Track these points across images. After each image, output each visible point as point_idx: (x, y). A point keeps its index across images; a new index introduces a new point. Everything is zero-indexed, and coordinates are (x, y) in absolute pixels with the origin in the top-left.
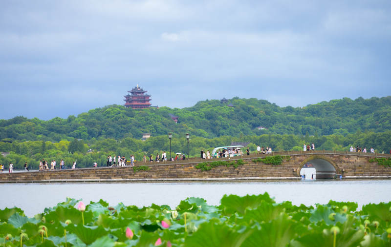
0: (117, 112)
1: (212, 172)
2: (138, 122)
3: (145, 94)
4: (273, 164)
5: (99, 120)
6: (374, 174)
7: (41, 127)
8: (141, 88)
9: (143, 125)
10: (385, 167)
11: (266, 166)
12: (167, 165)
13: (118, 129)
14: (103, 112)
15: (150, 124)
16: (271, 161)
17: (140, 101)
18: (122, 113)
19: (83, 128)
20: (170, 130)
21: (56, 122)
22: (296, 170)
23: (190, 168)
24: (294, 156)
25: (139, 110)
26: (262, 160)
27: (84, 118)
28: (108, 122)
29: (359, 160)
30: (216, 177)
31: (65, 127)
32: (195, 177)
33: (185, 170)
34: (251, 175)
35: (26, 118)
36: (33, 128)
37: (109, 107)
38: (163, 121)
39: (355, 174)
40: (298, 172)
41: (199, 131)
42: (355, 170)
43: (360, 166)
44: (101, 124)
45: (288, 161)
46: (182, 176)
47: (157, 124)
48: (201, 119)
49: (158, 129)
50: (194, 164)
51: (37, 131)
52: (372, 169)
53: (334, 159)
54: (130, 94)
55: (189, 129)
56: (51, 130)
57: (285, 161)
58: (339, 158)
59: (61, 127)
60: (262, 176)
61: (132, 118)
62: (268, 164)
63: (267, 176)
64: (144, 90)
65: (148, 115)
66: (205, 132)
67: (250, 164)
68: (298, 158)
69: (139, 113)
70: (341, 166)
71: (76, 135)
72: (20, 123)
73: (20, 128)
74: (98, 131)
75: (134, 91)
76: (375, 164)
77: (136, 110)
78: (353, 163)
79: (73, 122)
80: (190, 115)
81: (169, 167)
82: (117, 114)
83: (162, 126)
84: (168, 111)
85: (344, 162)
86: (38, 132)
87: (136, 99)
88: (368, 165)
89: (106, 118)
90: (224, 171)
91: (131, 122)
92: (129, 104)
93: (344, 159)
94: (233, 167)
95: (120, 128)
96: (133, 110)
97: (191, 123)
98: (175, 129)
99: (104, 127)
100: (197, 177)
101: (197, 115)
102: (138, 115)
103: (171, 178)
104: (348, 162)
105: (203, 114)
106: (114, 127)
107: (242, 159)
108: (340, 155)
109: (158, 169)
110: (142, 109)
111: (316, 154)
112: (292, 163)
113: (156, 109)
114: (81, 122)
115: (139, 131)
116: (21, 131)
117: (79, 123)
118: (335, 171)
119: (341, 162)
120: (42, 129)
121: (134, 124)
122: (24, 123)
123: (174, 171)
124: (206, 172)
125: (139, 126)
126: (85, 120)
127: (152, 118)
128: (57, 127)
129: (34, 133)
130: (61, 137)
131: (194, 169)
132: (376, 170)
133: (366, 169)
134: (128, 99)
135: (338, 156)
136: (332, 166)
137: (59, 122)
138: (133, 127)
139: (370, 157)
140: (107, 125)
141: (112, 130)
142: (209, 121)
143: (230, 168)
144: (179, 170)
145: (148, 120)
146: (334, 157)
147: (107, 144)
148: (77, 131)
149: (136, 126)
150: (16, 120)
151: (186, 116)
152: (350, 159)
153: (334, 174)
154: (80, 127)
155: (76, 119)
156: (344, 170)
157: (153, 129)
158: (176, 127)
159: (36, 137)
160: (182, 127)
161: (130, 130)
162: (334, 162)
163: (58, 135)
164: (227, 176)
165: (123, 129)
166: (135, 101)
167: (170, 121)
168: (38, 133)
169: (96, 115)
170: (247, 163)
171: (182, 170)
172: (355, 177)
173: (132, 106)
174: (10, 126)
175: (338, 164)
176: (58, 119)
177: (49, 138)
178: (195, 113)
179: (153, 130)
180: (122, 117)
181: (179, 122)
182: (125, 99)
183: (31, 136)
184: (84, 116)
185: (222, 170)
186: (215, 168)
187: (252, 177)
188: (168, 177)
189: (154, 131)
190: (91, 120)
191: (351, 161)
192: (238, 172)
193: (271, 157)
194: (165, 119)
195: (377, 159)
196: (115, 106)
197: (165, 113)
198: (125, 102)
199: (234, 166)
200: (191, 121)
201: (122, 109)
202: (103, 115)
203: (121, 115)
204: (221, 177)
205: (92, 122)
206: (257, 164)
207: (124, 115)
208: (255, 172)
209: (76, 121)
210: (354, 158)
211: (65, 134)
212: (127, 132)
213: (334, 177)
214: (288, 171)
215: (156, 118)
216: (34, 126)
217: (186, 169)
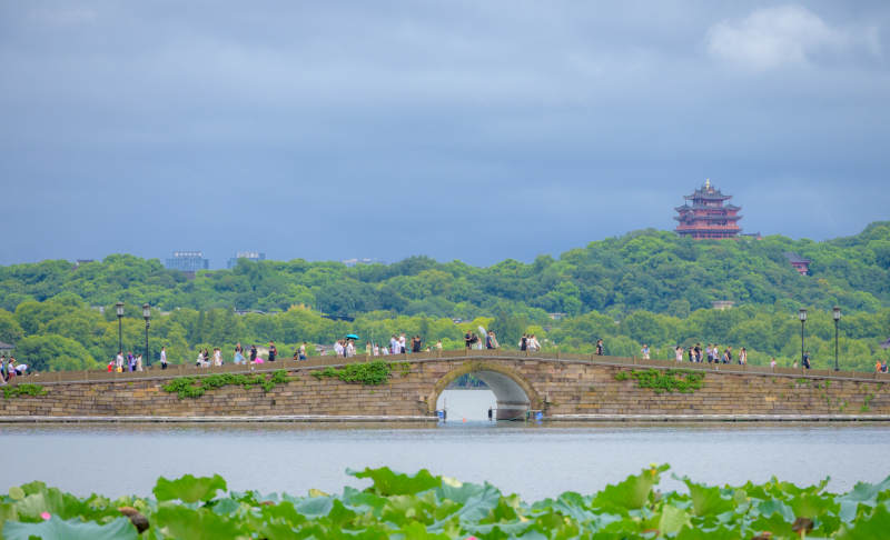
0: (657, 248)
1: (204, 402)
2: (706, 273)
3: (725, 204)
4: (366, 382)
5: (610, 266)
6: (629, 408)
7: (466, 283)
8: (716, 189)
9: (719, 281)
10: (658, 394)
11: (347, 387)
12: (91, 384)
13: (656, 290)
14: (621, 247)
15: (736, 278)
16: (361, 377)
17: (714, 221)
18: (667, 249)
19: (569, 287)
20: (785, 293)
21: (505, 271)
22: (426, 398)
23: (149, 390)
24: (422, 363)
25: (709, 244)
26: (335, 371)
27: (574, 263)
28: (632, 272)
29: (589, 375)
30: (217, 413)
31: (524, 284)
32: (160, 414)
33: (138, 394)
34: (308, 411)
35: (432, 262)
36: (448, 285)
37: (638, 234)
38: (770, 271)
39: (578, 410)
40: (429, 402)
41: (858, 295)
42: (579, 399)
43: (592, 390)
44: (614, 277)
45: (406, 376)
46: (127, 411)
47: (752, 276)
48: (867, 267)
49: (754, 290)
50: (159, 381)
51: (458, 292)
52: (623, 396)
53: (524, 372)
54: (690, 203)
55: (833, 291)
56: (492, 290)
57: (396, 376)
58: (538, 370)
59: (516, 284)
60: (335, 413)
61: (692, 263)
62: (353, 382)
63: (348, 411)
64: (724, 193)
65: (732, 256)
66: (873, 300)
67: (305, 381)
68: (432, 368)
69: (710, 251)
70: (542, 389)
71: (551, 304)
72: (416, 274)
73: (416, 285)
74: (605, 293)
75: (700, 195)
76: (631, 384)
77: (702, 243)
78: (575, 381)
79: (546, 272)
80: (838, 256)
81: (97, 387)
82: (655, 253)
83: (766, 282)
84: (785, 245)
85: (551, 380)
86: (458, 296)
87: (704, 215)
88: (612, 387)
89: (627, 263)
90: (235, 400)
91: (688, 273)
92: (686, 227)
93: (550, 370)
94: (260, 390)
95: (661, 287)
96: (695, 243)
97: (839, 278)
98: (797, 290)
99: (620, 284)
100: (166, 414)
101: (857, 256)
102: (706, 255)
103: (100, 414)
104: (560, 380)
105: (873, 254)
106: (645, 284)
107: (285, 369)
108: (541, 362)
109: (68, 393)
110: (719, 240)
111: (477, 359)
112: (416, 380)
113: (755, 241)
114: (566, 273)
115: (708, 294)
116: (418, 291)
117: (560, 274)
118: (528, 400)
119: (542, 378)
120: (469, 287)
121: (697, 277)
122: (425, 273)
123: (107, 398)
124: (191, 402)
125: (709, 284)
126: (575, 267)
127: (744, 263)
128: (507, 285)
129: (450, 299)
130: (512, 307)
131: (161, 394)
132: (633, 400)
133: (609, 398)
134: (685, 216)
135: (536, 363)
136: (519, 388)
137: (514, 272)
138: (693, 286)
139: (620, 368)
140: (629, 278)
141: (643, 291)
142: (886, 272)
143: (253, 390)
144: (121, 394)
145: (730, 268)
146: (524, 367)
147: (590, 326)
148: (554, 293)
149: (700, 281)
150: (409, 266)
151: (826, 258)
152: (566, 371)
153: (525, 408)
154: (562, 284)
155: (554, 265)
156: (549, 400)
157: (744, 290)
158: (801, 285)
159: (451, 309)
160: (817, 286)
161: (686, 292)
162: (525, 379)
163: (507, 302)
164: (244, 412)
165: (667, 289)
166: (700, 220)
167: (785, 271)
168: (458, 299)
169: (602, 254)
170: (298, 380)
171: (128, 394)
172: (577, 416)
173: (694, 233)
174: (392, 280)
175: (535, 384)
176: (512, 264)
177: (484, 311)
178: (852, 250)
179: (742, 293)
180: (667, 260)
181: (810, 273)
182: (678, 215)
183: (438, 306)
184: (574, 256)
185: (229, 396)
186: (213, 393)
187: (310, 413)
188: (91, 414)
189: (744, 296)
190: (590, 268)
191: (568, 376)
192: (274, 403)
193: (359, 364)
194: (775, 265)
195: (637, 371)
196: (651, 233)
197: (774, 250)
198: (678, 223)
199: (263, 388)
200: (840, 272)
201: (669, 241)
202: (621, 253)
203: (664, 254)
204: (228, 413)
205: (590, 273)
206: (323, 383)
207: (672, 255)
208: (317, 401)
209: (553, 270)
210: (575, 369)
211: (524, 300)
212: (678, 296)
213: (525, 416)
214: (405, 399)
215: (750, 263)
216: (449, 280)
217: (140, 394)
